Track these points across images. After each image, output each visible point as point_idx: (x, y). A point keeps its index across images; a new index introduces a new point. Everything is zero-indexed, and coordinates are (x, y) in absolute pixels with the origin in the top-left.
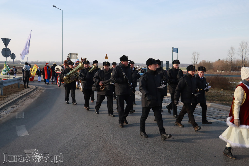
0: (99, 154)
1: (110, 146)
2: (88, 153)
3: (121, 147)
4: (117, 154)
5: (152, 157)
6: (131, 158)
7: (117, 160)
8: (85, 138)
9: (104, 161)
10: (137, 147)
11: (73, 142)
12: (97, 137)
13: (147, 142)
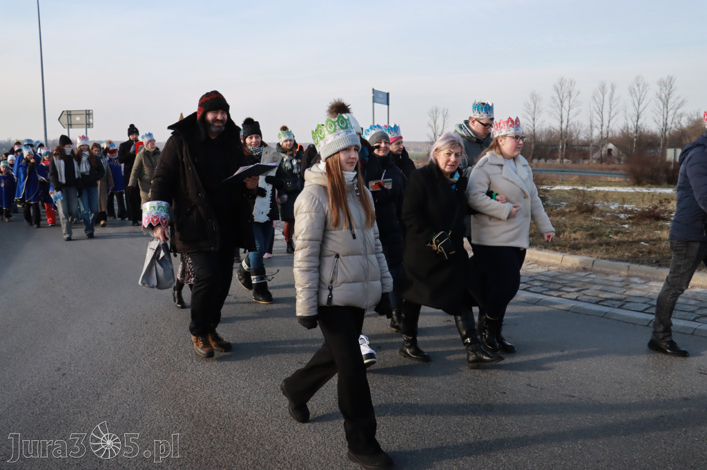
0: (146, 407)
1: (182, 379)
2: (109, 406)
3: (220, 383)
4: (206, 404)
5: (315, 407)
6: (249, 413)
7: (205, 422)
8: (104, 361)
9: (160, 428)
10: (269, 380)
11: (64, 375)
12: (143, 354)
13: (299, 360)
